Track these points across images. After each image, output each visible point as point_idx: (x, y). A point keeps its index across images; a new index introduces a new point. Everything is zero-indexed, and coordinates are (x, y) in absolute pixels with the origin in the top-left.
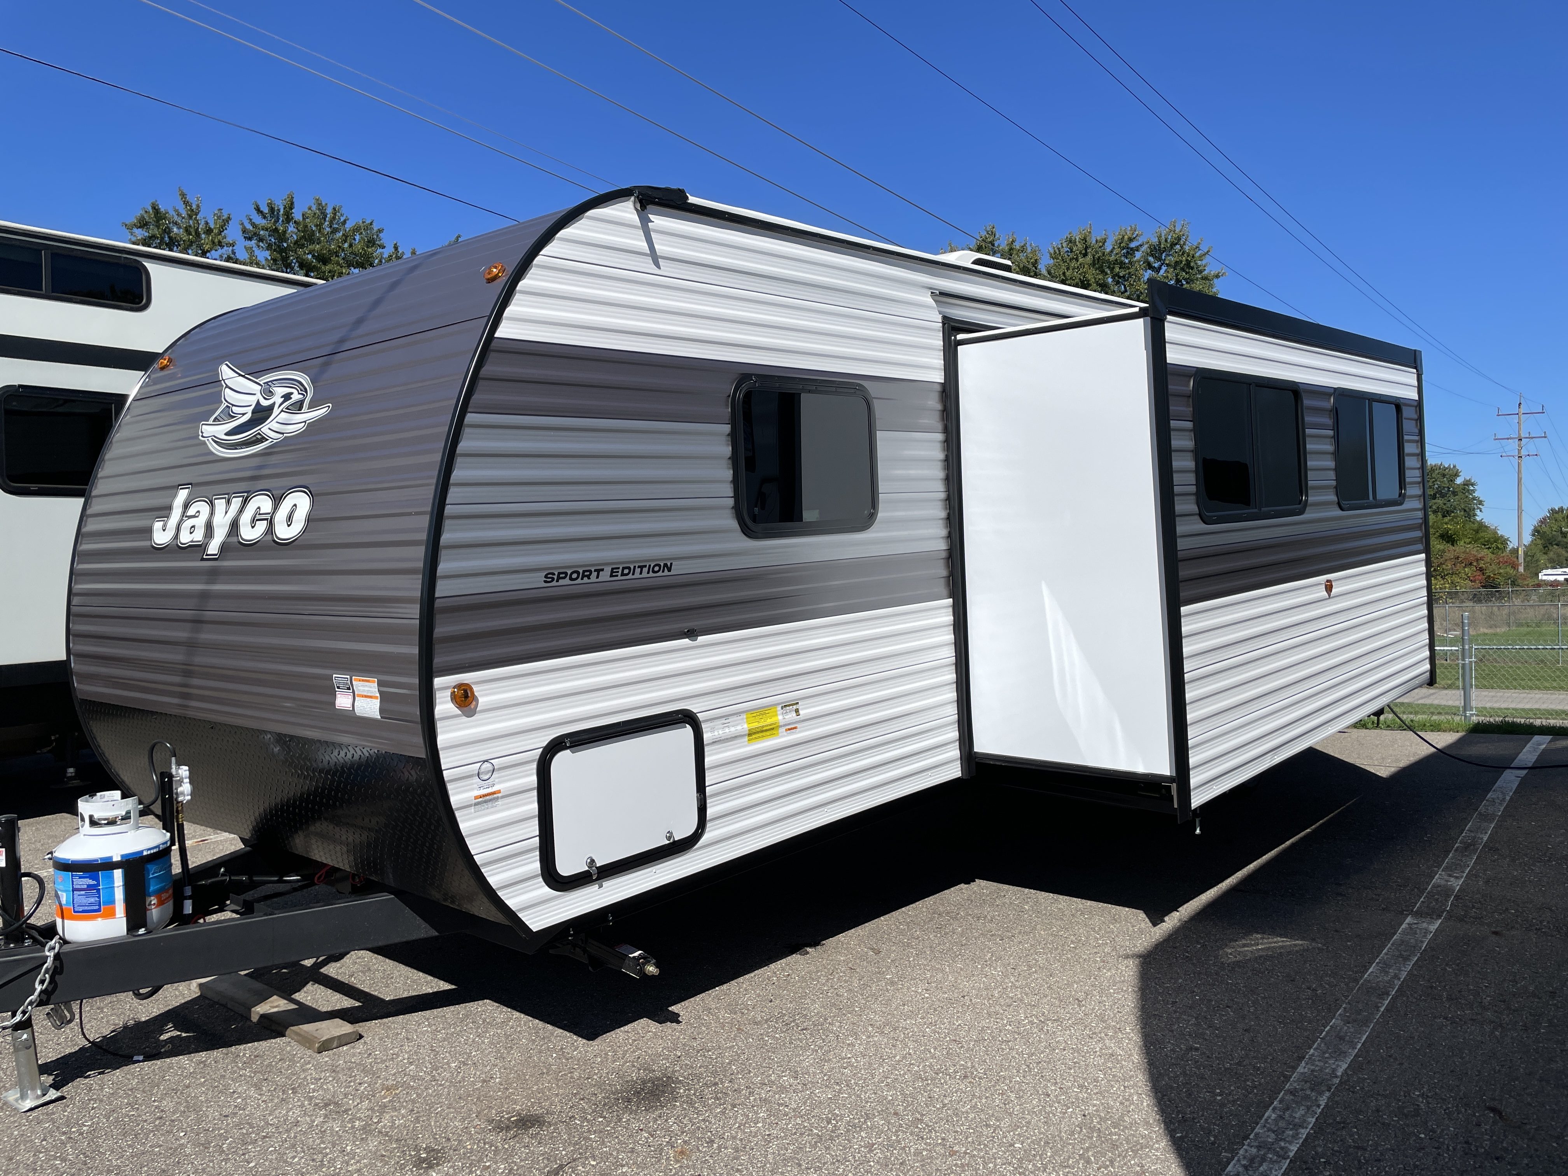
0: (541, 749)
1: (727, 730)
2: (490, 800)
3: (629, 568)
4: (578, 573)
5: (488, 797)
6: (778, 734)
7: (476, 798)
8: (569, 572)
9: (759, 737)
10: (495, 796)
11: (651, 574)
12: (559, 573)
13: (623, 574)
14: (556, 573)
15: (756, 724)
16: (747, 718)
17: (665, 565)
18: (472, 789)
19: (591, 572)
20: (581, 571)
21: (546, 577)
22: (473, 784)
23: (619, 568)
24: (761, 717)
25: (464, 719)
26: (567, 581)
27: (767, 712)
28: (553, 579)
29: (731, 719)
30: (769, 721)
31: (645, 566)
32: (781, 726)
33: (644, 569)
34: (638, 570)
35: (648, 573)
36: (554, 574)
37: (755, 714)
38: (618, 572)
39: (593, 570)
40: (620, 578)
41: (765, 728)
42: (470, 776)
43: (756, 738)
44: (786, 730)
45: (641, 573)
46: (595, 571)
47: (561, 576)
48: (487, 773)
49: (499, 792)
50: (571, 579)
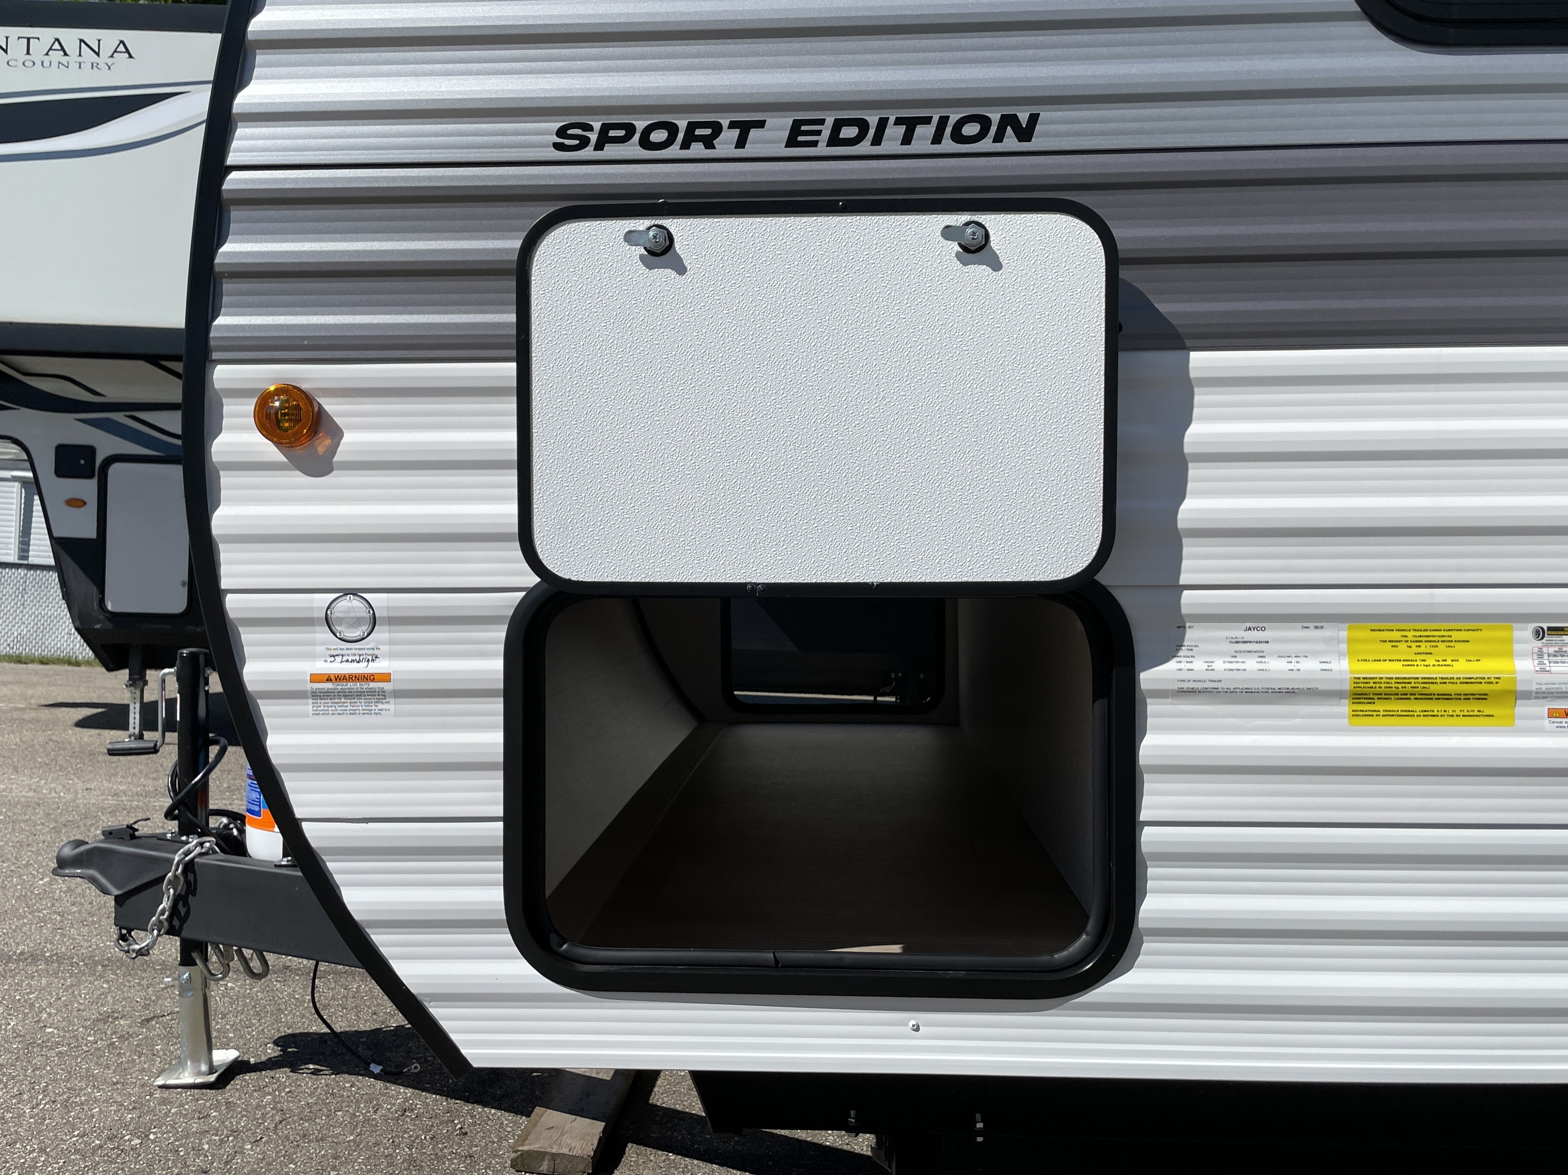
0: (523, 594)
1: (1251, 664)
2: (360, 694)
3: (863, 125)
4: (672, 129)
5: (350, 685)
6: (1513, 717)
7: (315, 678)
8: (640, 125)
9: (1408, 714)
10: (372, 685)
11: (948, 145)
12: (606, 128)
13: (835, 140)
14: (597, 126)
15: (1398, 666)
16: (1350, 641)
17: (1009, 120)
18: (313, 656)
19: (717, 128)
20: (682, 125)
21: (562, 132)
22: (313, 643)
23: (822, 122)
24: (1425, 647)
25: (298, 478)
26: (632, 149)
27: (1456, 635)
28: (584, 142)
29: (1271, 632)
30: (1462, 667)
31: (927, 120)
32: (1527, 695)
33: (920, 130)
34: (895, 132)
35: (937, 139)
36: (590, 128)
37: (1396, 635)
38: (818, 133)
39: (725, 123)
40: (822, 149)
41: (1433, 688)
42: (304, 622)
43: (1389, 714)
44: (1552, 713)
45: (907, 139)
46: (733, 125)
47: (612, 133)
48: (357, 622)
49: (386, 677)
50: (645, 143)
